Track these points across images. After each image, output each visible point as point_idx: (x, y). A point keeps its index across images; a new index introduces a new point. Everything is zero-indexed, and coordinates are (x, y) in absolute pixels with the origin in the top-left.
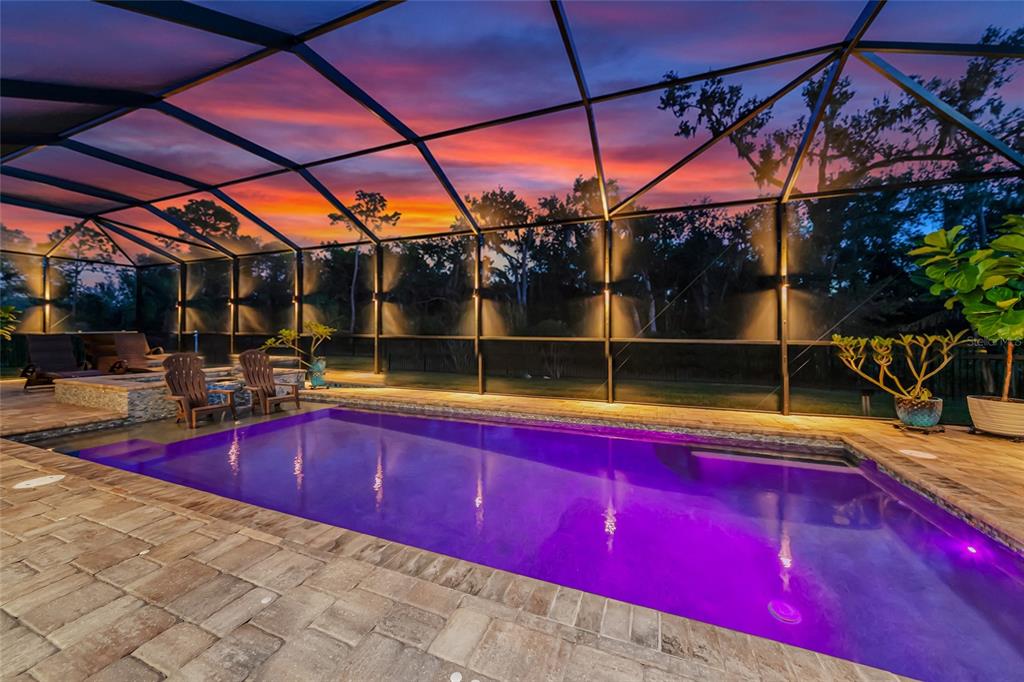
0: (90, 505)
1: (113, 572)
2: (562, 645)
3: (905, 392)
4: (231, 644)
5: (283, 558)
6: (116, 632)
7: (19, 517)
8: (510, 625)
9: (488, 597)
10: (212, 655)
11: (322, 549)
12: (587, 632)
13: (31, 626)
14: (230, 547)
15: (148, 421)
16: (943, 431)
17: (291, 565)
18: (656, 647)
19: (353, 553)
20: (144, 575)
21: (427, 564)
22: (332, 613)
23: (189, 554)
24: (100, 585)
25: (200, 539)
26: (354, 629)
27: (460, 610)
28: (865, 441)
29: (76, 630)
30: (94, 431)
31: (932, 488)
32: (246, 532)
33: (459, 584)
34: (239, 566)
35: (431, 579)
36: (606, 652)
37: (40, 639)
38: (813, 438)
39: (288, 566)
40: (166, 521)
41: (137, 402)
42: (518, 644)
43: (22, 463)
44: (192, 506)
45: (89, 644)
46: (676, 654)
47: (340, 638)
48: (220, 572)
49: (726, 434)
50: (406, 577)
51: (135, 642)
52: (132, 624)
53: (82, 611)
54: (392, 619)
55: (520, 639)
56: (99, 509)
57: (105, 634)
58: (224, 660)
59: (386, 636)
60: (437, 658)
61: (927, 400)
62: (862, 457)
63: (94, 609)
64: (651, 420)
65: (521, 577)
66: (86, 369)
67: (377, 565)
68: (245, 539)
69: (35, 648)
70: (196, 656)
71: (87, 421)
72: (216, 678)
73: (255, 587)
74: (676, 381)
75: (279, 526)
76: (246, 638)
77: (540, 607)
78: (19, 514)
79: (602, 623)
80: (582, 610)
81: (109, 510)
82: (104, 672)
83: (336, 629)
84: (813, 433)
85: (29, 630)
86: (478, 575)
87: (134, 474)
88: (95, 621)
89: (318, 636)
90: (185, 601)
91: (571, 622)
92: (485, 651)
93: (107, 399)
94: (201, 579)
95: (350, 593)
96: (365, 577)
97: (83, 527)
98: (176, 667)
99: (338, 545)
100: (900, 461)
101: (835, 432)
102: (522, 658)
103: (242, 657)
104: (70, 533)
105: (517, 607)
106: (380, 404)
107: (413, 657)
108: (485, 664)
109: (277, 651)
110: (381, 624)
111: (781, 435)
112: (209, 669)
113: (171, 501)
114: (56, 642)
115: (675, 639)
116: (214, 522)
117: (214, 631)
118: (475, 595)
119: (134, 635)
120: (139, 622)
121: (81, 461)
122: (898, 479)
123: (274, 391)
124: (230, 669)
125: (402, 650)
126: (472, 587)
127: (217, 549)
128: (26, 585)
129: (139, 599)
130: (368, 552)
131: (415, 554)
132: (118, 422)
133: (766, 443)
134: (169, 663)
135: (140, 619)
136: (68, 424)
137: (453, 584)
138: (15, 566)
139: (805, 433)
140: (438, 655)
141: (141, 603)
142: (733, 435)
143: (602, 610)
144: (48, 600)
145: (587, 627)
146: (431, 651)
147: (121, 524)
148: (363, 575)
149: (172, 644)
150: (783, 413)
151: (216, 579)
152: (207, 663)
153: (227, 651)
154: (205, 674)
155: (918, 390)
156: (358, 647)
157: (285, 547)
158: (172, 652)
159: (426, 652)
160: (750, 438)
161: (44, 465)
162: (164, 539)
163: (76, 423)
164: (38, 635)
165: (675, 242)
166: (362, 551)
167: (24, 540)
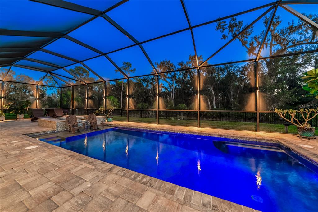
0: (44, 154)
1: (48, 174)
2: (179, 205)
3: (301, 125)
4: (78, 198)
5: (95, 173)
6: (47, 192)
7: (26, 157)
8: (162, 198)
9: (156, 188)
10: (72, 201)
11: (106, 170)
12: (187, 201)
13: (25, 188)
14: (80, 169)
15: (62, 131)
16: (316, 139)
17: (97, 175)
18: (210, 208)
19: (115, 172)
20: (56, 176)
21: (137, 177)
22: (107, 190)
23: (69, 170)
24: (44, 178)
25: (72, 166)
26: (113, 196)
27: (147, 192)
28: (286, 141)
29: (36, 190)
30: (47, 133)
31: (311, 158)
32: (85, 164)
33: (147, 183)
34: (82, 175)
35: (138, 181)
36: (193, 208)
37: (27, 192)
38: (268, 140)
39: (96, 175)
40: (63, 160)
41: (58, 126)
42: (164, 204)
43: (28, 142)
44: (70, 156)
45: (39, 195)
46: (217, 210)
47: (109, 198)
48: (76, 176)
49: (237, 138)
50: (131, 180)
51: (51, 195)
52: (51, 190)
53: (39, 185)
54: (125, 193)
55: (165, 202)
56: (46, 156)
57: (44, 192)
58: (75, 202)
59: (123, 199)
60: (138, 207)
61: (309, 127)
62: (285, 147)
63: (42, 185)
64: (212, 133)
65: (166, 182)
66: (46, 116)
67: (122, 176)
68: (84, 166)
69: (25, 195)
70: (68, 201)
71: (45, 131)
72: (72, 208)
73: (86, 181)
74: (221, 121)
75: (94, 163)
76: (82, 196)
77: (172, 192)
78: (26, 156)
79: (192, 199)
80: (186, 194)
81: (49, 156)
82: (42, 204)
83: (108, 195)
84: (268, 138)
85: (24, 190)
86: (153, 181)
87: (56, 146)
88: (42, 188)
89: (103, 197)
90: (66, 184)
91: (182, 198)
92: (153, 205)
93: (51, 125)
94: (71, 178)
95: (113, 185)
96: (118, 180)
97: (42, 161)
98: (62, 204)
99: (111, 170)
100: (299, 148)
101: (275, 138)
102: (165, 209)
103: (80, 202)
104: (38, 162)
105: (165, 192)
106: (127, 127)
107: (131, 206)
108: (153, 210)
109: (90, 201)
110: (122, 195)
111: (256, 139)
112: (71, 205)
113: (65, 154)
114: (31, 194)
115: (216, 205)
116: (76, 161)
117: (73, 194)
118: (152, 187)
119: (51, 193)
120: (53, 189)
121: (43, 142)
122: (298, 155)
123: (97, 123)
124: (76, 205)
125: (128, 204)
126: (151, 185)
127: (76, 169)
128: (25, 176)
129: (54, 182)
130: (120, 172)
131: (134, 173)
132: (54, 131)
133: (251, 141)
134: (60, 202)
135: (53, 188)
136: (41, 131)
137: (145, 183)
138: (23, 171)
139: (265, 138)
140: (139, 206)
141: (54, 184)
142: (239, 139)
143: (192, 195)
144: (30, 181)
145: (187, 200)
146: (137, 204)
147: (51, 160)
148: (117, 179)
149: (61, 197)
150: (257, 132)
151: (75, 178)
152: (70, 203)
153: (76, 200)
154: (70, 206)
155: (306, 124)
156: (114, 201)
157: (95, 169)
158: (61, 199)
159: (135, 204)
160: (245, 139)
161: (33, 143)
162: (62, 165)
163: (43, 131)
164: (27, 191)
165: (222, 76)
166: (118, 172)
167: (26, 164)
